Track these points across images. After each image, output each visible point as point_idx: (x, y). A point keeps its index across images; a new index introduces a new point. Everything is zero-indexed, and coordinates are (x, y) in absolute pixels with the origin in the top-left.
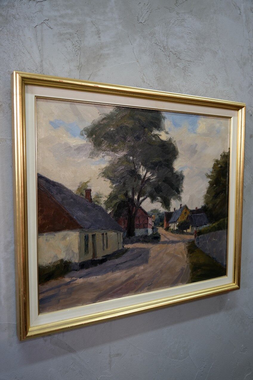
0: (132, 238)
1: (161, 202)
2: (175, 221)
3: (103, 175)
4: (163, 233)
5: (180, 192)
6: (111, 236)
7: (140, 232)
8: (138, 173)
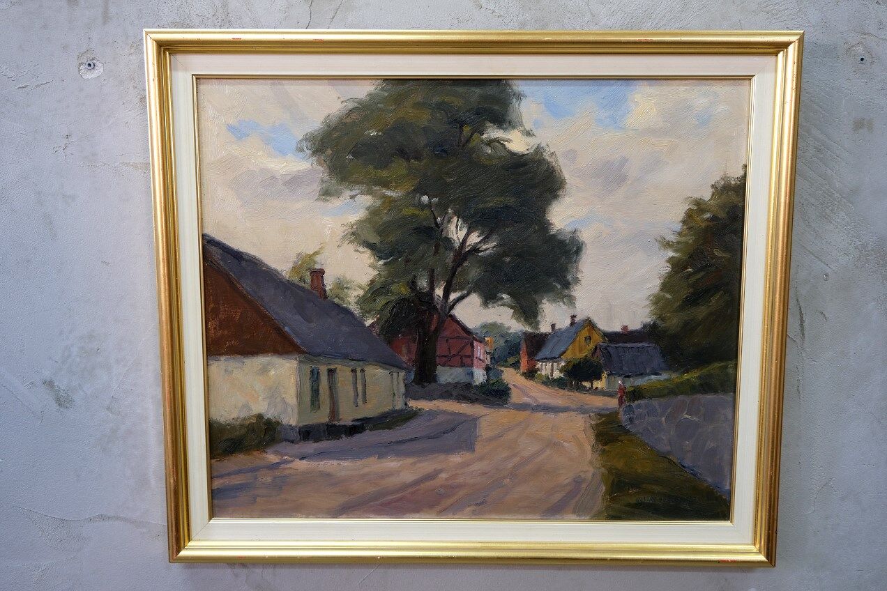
1: (511, 307)
2: (555, 358)
3: (353, 237)
4: (518, 384)
5: (569, 284)
6: (375, 376)
7: (451, 375)
8: (444, 234)
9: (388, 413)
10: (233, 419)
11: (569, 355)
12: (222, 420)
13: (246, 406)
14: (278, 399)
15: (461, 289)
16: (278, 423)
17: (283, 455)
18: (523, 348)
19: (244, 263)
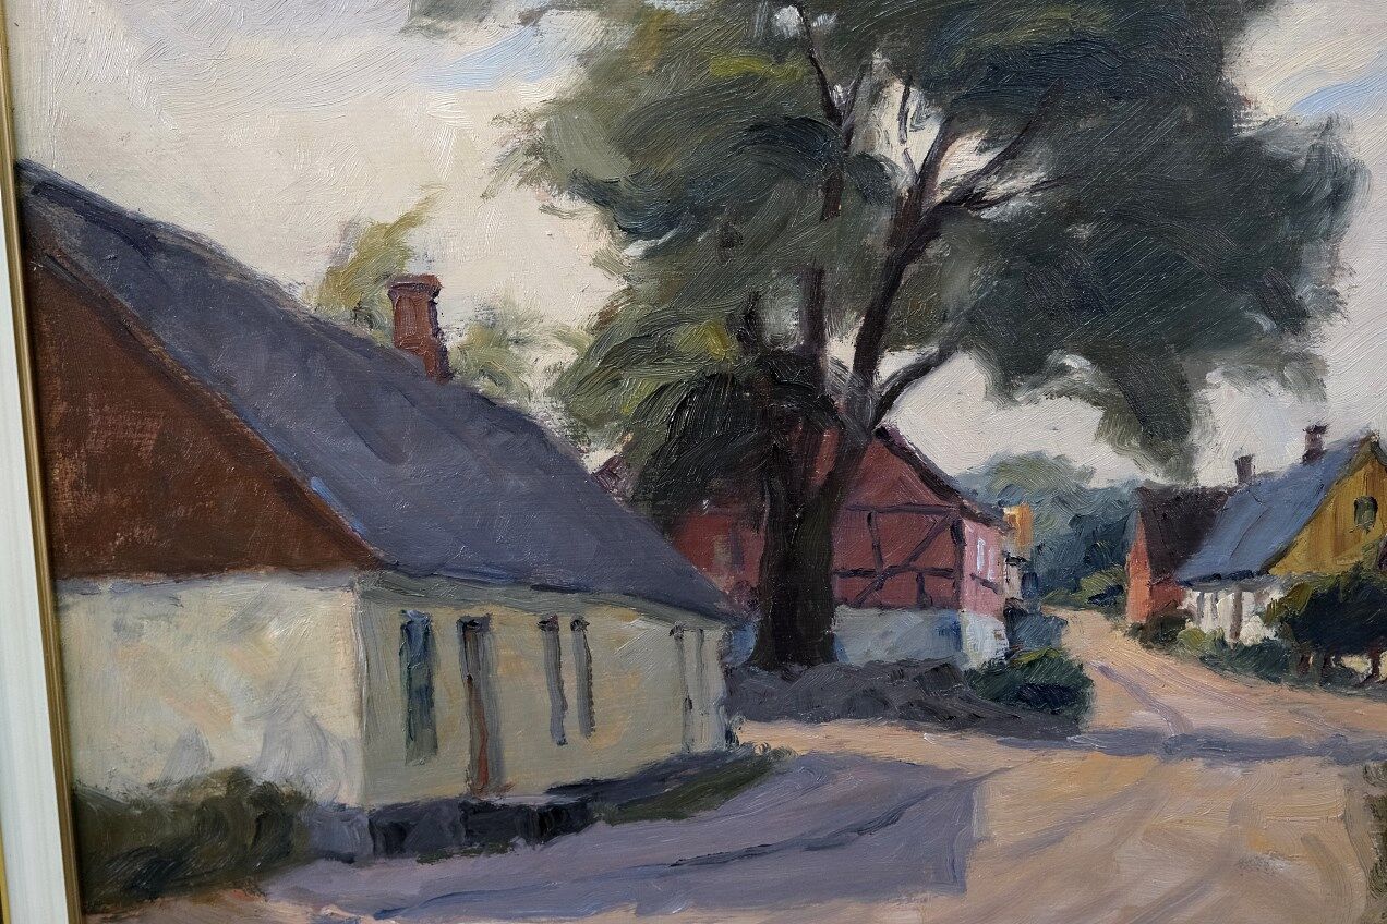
0: (814, 677)
1: (1095, 399)
2: (1249, 574)
3: (535, 163)
4: (1117, 667)
5: (1304, 314)
6: (621, 641)
7: (885, 635)
8: (857, 146)
9: (667, 764)
10: (151, 786)
11: (1297, 565)
12: (116, 790)
13: (191, 744)
14: (298, 721)
15: (920, 338)
16: (299, 800)
17: (319, 902)
18: (1137, 539)
19: (161, 260)
